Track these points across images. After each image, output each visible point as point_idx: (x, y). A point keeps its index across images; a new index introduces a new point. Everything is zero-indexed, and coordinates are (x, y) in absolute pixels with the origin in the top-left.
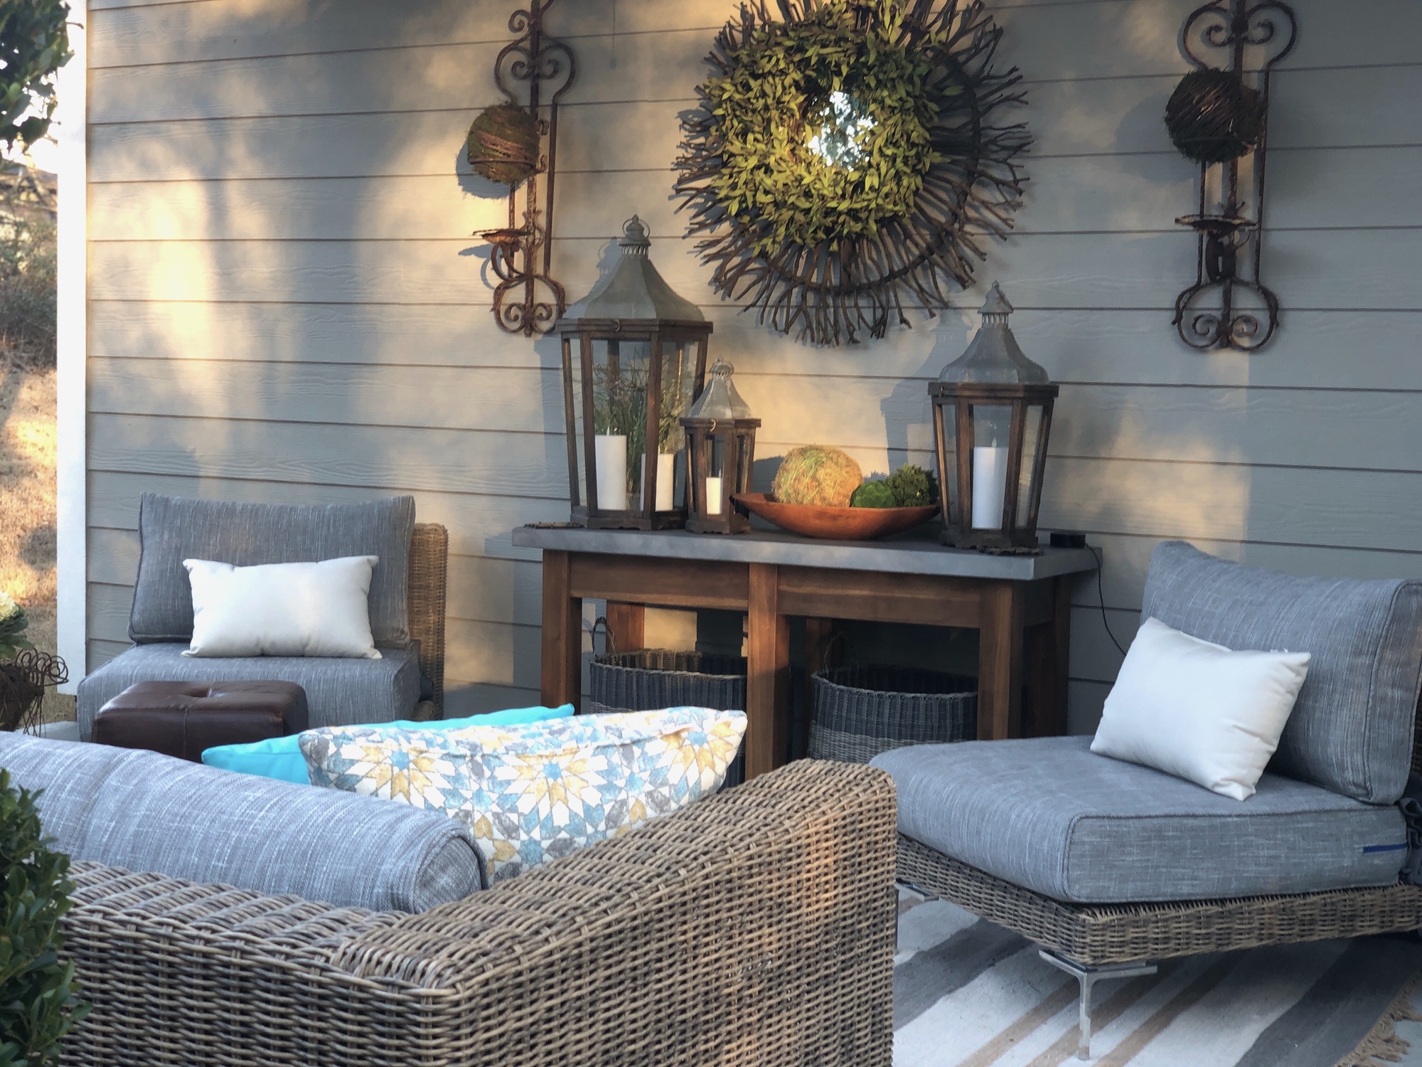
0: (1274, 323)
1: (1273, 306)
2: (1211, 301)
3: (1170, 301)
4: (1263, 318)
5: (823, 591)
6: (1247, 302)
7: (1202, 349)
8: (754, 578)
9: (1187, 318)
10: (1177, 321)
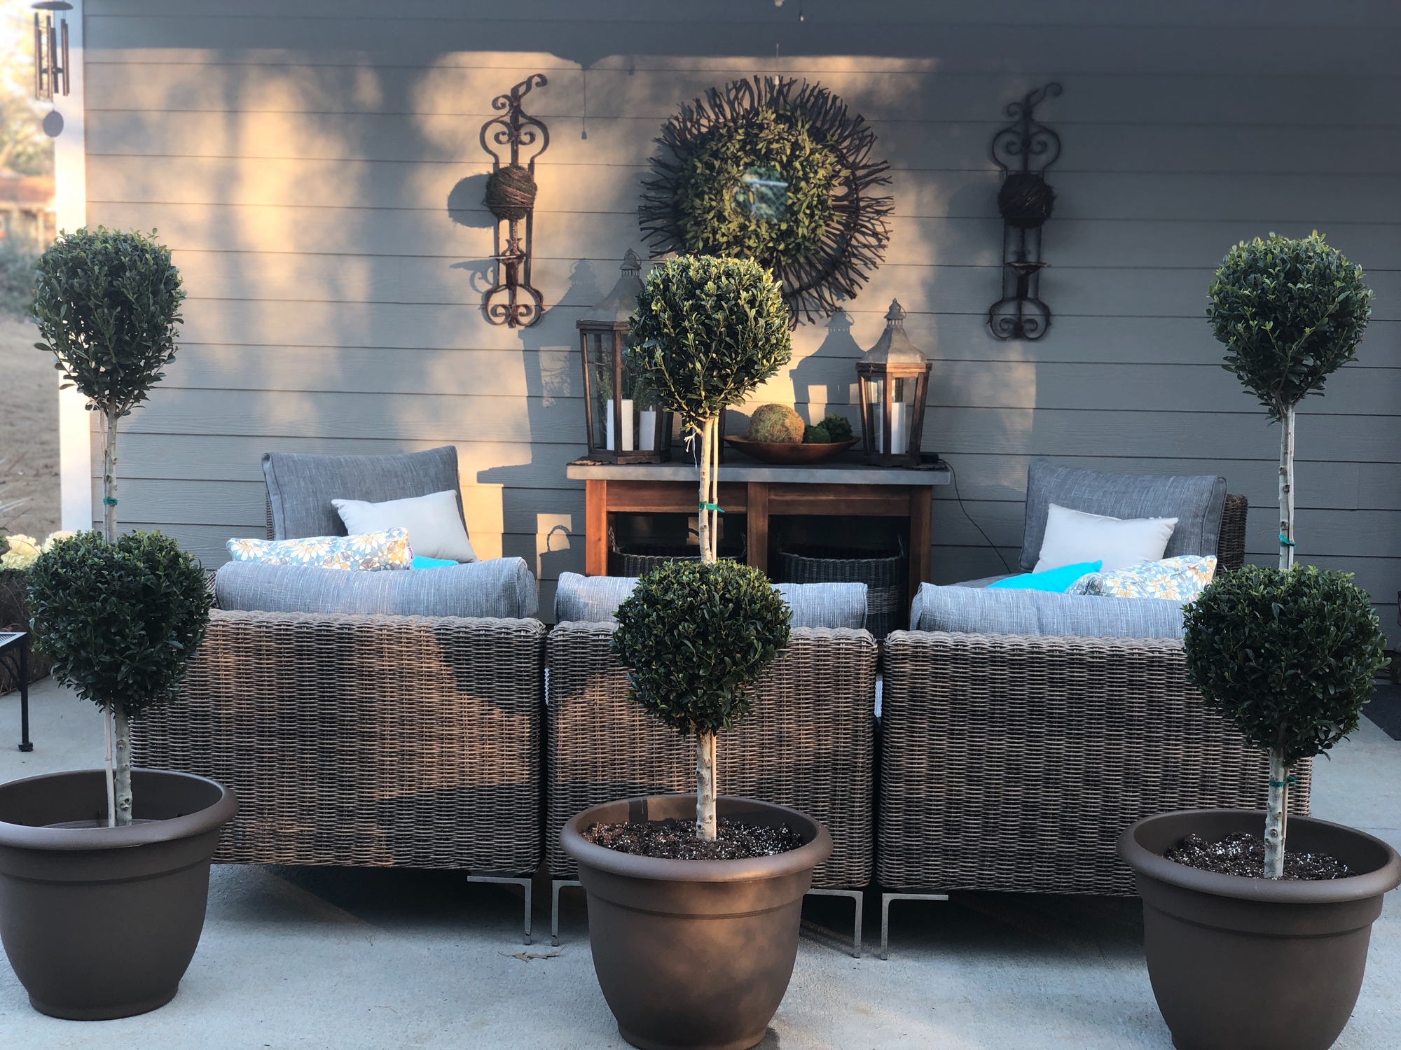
0: (1048, 323)
1: (1047, 313)
2: (1009, 310)
3: (985, 308)
4: (1040, 320)
5: (800, 498)
6: (1031, 310)
7: (1004, 339)
8: (751, 491)
9: (997, 319)
10: (991, 321)
